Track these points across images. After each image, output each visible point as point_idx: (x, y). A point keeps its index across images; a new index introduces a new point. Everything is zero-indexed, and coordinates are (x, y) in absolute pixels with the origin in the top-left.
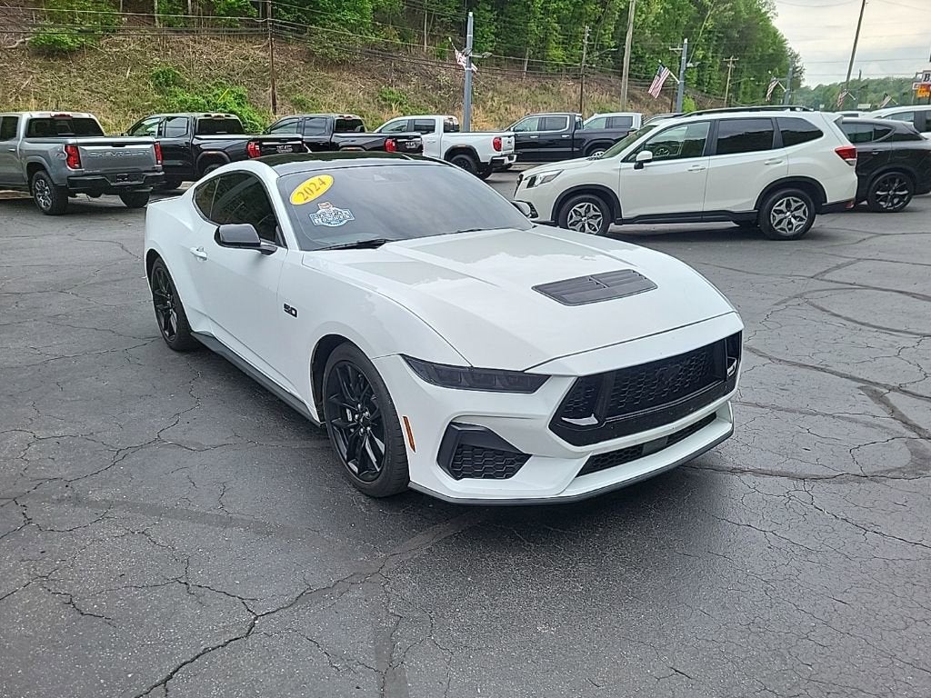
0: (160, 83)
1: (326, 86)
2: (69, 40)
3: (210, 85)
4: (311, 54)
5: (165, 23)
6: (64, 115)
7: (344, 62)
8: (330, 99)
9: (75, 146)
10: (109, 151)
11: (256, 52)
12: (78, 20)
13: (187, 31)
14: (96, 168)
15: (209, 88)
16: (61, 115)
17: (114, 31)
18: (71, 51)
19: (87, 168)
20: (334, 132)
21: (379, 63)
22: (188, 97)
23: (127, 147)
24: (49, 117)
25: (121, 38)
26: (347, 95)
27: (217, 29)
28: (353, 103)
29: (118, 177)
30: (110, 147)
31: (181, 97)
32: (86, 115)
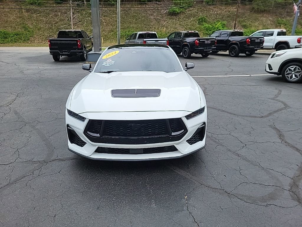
0: (200, 22)
1: (256, 19)
2: (178, 10)
3: (215, 21)
4: (253, 8)
5: (207, 2)
7: (265, 10)
8: (256, 24)
9: (145, 41)
11: (233, 9)
12: (181, 4)
13: (212, 4)
15: (214, 22)
17: (191, 6)
18: (178, 13)
20: (230, 36)
21: (280, 10)
22: (207, 25)
23: (159, 41)
25: (192, 8)
26: (264, 22)
27: (222, 3)
28: (265, 25)
30: (154, 42)
31: (205, 26)
32: (154, 32)
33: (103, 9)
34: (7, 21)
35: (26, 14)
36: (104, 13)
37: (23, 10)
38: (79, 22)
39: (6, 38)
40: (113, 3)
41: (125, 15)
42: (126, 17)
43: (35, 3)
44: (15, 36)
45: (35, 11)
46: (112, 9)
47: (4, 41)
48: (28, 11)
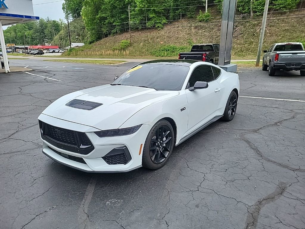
6: (289, 44)
9: (278, 54)
10: (290, 56)
14: (283, 61)
16: (288, 44)
19: (280, 61)
23: (298, 54)
24: (284, 44)
29: (292, 65)
30: (291, 54)
32: (298, 43)
33: (271, 18)
34: (178, 38)
35: (193, 31)
36: (271, 23)
37: (192, 27)
38: (240, 34)
39: (174, 52)
40: (284, 10)
41: (298, 23)
42: (298, 25)
43: (204, 20)
44: (181, 50)
45: (202, 28)
46: (282, 18)
47: (171, 54)
48: (196, 28)
